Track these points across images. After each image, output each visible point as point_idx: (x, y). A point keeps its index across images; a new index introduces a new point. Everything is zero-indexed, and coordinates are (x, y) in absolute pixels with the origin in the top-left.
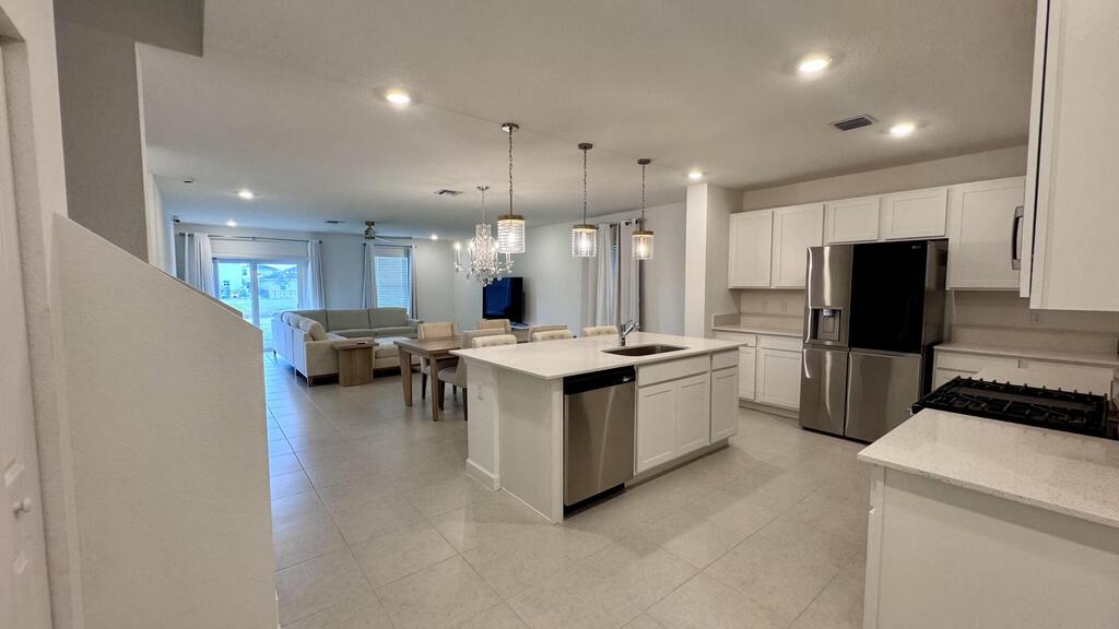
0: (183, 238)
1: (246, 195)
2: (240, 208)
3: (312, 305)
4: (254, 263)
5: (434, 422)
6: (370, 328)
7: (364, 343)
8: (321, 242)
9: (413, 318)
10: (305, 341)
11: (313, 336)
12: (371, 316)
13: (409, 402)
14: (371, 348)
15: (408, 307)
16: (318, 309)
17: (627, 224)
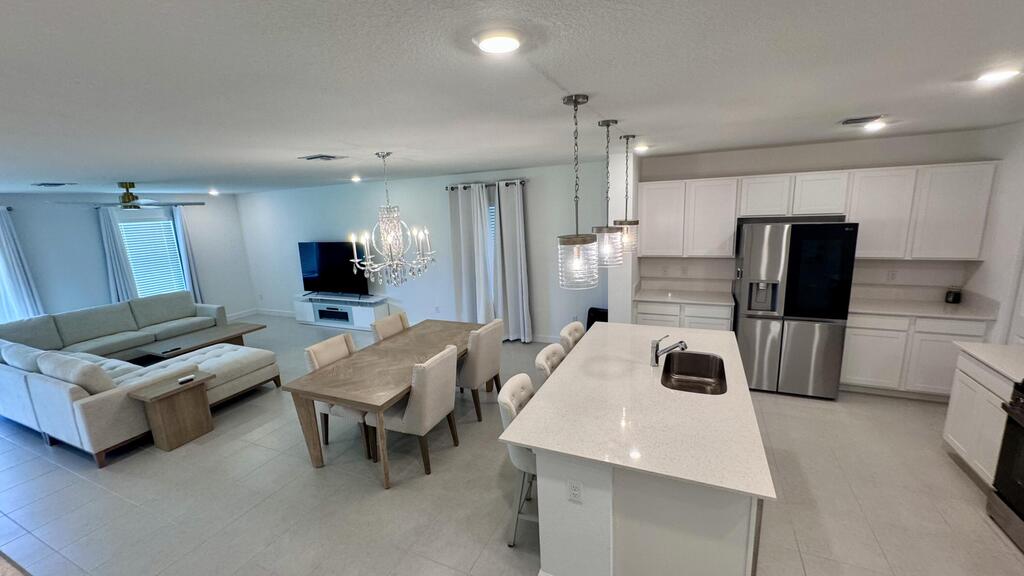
5: (388, 491)
6: (139, 329)
7: (192, 380)
8: (9, 209)
9: (196, 302)
10: (74, 399)
11: (87, 387)
12: (137, 310)
13: (319, 463)
14: (203, 384)
15: (188, 288)
16: (32, 316)
17: (507, 185)
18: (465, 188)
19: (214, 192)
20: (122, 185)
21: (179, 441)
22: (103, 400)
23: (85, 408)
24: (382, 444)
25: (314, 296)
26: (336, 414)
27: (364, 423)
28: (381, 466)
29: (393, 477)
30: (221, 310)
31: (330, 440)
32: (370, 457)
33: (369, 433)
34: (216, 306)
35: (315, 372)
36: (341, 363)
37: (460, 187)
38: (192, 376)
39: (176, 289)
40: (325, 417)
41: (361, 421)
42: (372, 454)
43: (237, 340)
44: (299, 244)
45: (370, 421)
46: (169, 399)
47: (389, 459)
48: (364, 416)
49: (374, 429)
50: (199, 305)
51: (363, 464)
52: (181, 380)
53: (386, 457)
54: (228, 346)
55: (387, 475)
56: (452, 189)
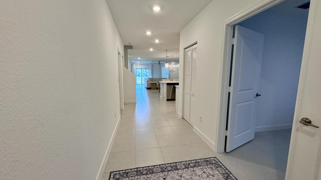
0: (132, 65)
1: (139, 59)
2: (138, 60)
3: (150, 77)
4: (142, 69)
8: (152, 65)
14: (156, 84)
20: (159, 61)
22: (149, 83)
46: (153, 84)
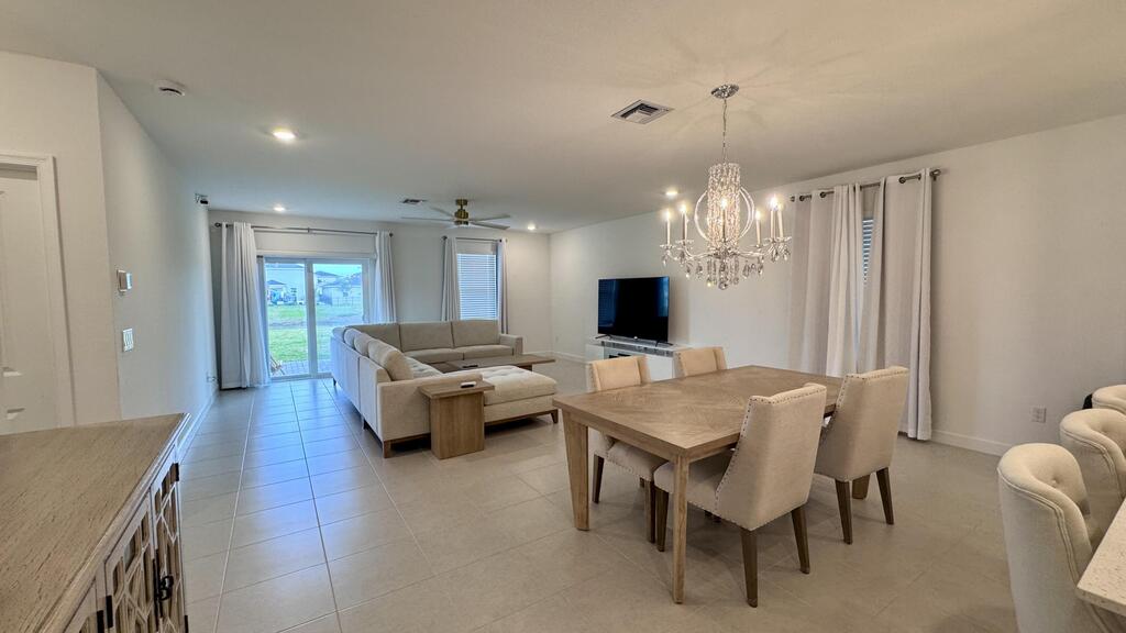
0: (220, 229)
1: (284, 135)
3: (381, 318)
4: (309, 262)
5: (677, 606)
6: (455, 347)
7: (472, 386)
8: (391, 235)
9: (503, 332)
10: (379, 381)
11: (390, 374)
12: (455, 331)
13: (583, 525)
14: (481, 393)
15: (497, 318)
16: (388, 322)
17: (902, 181)
18: (823, 195)
19: (531, 228)
20: (458, 202)
21: (450, 453)
22: (401, 388)
23: (383, 390)
24: (677, 521)
25: (607, 340)
26: (613, 460)
27: (652, 483)
28: (671, 560)
29: (690, 587)
30: (520, 341)
31: (600, 499)
32: (653, 541)
33: (657, 500)
34: (515, 337)
35: (595, 392)
36: (629, 390)
37: (816, 194)
38: (474, 383)
39: (489, 318)
40: (600, 462)
41: (648, 479)
42: (658, 536)
43: (528, 367)
44: (601, 281)
45: (663, 480)
46: (450, 399)
47: (687, 556)
48: (653, 472)
49: (666, 494)
50: (505, 335)
51: (642, 549)
52: (463, 384)
53: (684, 551)
54: (515, 368)
55: (680, 578)
56: (801, 198)
